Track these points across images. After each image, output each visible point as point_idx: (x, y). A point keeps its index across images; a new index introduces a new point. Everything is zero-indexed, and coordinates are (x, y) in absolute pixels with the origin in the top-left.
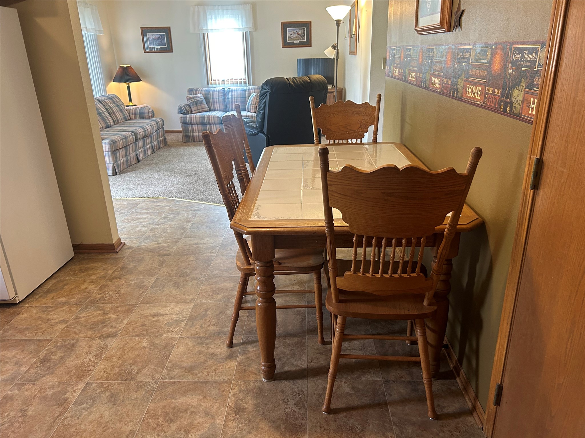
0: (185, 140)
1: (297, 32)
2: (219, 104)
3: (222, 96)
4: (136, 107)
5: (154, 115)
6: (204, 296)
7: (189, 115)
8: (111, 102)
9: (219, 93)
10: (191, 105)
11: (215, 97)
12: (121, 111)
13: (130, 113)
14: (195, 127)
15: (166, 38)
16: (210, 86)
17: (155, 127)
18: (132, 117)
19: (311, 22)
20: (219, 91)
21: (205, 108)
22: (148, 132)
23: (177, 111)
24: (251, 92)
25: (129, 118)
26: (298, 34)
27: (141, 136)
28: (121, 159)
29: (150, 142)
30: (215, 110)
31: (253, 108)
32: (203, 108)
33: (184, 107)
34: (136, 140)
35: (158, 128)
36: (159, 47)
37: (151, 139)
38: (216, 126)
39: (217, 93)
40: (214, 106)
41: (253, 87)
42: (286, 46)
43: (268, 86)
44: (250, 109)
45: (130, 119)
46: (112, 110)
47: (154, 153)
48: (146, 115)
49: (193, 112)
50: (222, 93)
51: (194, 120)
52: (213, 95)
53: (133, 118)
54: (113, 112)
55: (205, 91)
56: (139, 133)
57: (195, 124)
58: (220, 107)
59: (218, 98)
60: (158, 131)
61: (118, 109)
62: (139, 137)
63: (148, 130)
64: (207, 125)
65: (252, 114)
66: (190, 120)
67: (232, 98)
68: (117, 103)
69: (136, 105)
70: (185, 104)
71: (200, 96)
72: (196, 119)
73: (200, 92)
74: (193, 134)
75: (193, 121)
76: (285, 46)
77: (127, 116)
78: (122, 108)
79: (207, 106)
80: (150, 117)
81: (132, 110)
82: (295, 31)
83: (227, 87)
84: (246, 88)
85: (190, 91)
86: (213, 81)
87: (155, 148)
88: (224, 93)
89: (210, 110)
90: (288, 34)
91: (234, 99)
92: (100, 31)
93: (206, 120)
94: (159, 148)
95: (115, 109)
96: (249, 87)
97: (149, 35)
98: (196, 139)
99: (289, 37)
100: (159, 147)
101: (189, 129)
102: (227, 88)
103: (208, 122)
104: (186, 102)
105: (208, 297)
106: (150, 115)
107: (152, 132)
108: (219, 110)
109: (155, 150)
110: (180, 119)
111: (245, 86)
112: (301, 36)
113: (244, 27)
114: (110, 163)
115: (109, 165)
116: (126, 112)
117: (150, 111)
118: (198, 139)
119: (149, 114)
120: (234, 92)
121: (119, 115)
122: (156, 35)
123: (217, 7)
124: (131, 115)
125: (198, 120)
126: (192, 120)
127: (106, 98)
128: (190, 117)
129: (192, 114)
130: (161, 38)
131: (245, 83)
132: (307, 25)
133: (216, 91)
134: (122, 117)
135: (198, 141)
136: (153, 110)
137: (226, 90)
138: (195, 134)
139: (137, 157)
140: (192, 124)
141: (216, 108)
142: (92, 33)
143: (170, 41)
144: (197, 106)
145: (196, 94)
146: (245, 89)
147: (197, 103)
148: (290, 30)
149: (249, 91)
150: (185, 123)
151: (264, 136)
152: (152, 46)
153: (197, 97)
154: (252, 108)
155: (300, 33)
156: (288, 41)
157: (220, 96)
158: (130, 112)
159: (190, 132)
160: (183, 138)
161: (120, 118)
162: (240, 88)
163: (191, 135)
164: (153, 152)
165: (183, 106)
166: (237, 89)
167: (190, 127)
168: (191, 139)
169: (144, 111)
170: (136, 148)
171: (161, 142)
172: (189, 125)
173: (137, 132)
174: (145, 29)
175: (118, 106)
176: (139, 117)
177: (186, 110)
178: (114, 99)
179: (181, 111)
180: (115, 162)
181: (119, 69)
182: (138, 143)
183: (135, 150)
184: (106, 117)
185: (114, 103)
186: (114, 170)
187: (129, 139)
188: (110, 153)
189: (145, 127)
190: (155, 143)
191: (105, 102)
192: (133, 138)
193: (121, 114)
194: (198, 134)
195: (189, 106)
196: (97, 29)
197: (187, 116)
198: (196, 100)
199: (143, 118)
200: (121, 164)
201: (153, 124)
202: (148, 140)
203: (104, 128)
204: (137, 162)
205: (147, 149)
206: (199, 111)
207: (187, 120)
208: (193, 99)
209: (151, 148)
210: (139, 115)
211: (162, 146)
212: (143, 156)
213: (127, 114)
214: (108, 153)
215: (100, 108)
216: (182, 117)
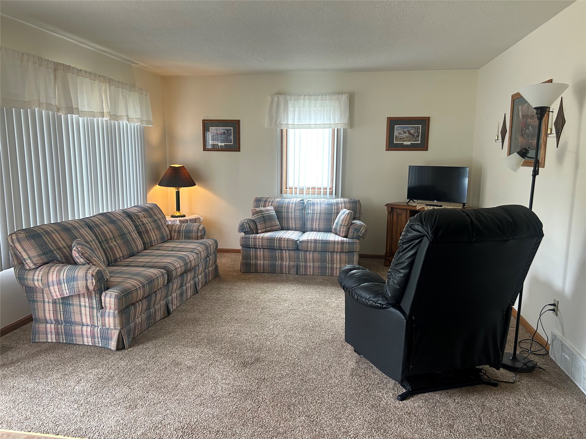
0: (243, 270)
1: (408, 130)
2: (295, 221)
3: (299, 210)
4: (184, 218)
5: (205, 234)
7: (253, 235)
8: (146, 215)
9: (295, 205)
10: (257, 221)
11: (290, 211)
12: (159, 228)
13: (172, 230)
14: (260, 253)
15: (233, 134)
16: (284, 195)
17: (203, 254)
18: (174, 236)
19: (429, 118)
20: (295, 204)
21: (276, 226)
22: (191, 264)
23: (237, 227)
24: (340, 208)
25: (169, 238)
26: (410, 133)
27: (179, 273)
28: (137, 318)
29: (192, 278)
30: (288, 229)
31: (344, 230)
32: (274, 226)
33: (248, 224)
34: (169, 281)
35: (208, 255)
36: (223, 144)
37: (195, 273)
38: (289, 253)
39: (294, 206)
40: (288, 223)
41: (342, 199)
42: (392, 149)
43: (426, 226)
44: (340, 231)
45: (171, 239)
46: (145, 227)
47: (197, 293)
48: (194, 234)
49: (259, 231)
50: (300, 206)
51: (259, 243)
52: (288, 208)
53: (176, 237)
54: (146, 230)
55: (277, 202)
56: (176, 269)
57: (260, 248)
58: (295, 225)
59: (295, 213)
60: (208, 259)
61: (154, 226)
62: (174, 275)
63: (191, 261)
64: (277, 251)
65: (343, 239)
66: (254, 243)
67: (313, 214)
68: (155, 217)
69: (184, 216)
70: (248, 219)
71: (270, 209)
72: (262, 241)
73: (270, 203)
74: (255, 262)
75: (257, 244)
76: (389, 149)
77: (167, 235)
78: (160, 224)
79: (278, 223)
80: (199, 238)
81: (176, 226)
82: (406, 130)
83: (307, 198)
84: (335, 201)
85: (258, 201)
86: (288, 189)
87: (200, 284)
88: (303, 206)
89: (282, 229)
90: (396, 133)
91: (315, 215)
92: (148, 122)
93: (276, 244)
94: (206, 284)
95: (149, 226)
96: (337, 199)
97: (213, 129)
98: (259, 269)
99: (396, 137)
100: (206, 282)
101: (252, 254)
102: (307, 200)
103: (279, 247)
104: (250, 216)
106: (200, 234)
107: (196, 264)
108: (294, 228)
109: (199, 288)
110: (240, 241)
111: (331, 199)
112: (413, 136)
113: (336, 123)
114: (116, 329)
115: (113, 331)
116: (167, 229)
117: (200, 228)
118: (262, 269)
119: (198, 233)
120: (316, 206)
121: (154, 234)
122: (221, 129)
123: (302, 97)
124: (173, 233)
125: (265, 243)
126: (257, 242)
127: (140, 210)
128: (255, 238)
129: (258, 233)
130: (226, 134)
131: (331, 193)
132: (425, 122)
133: (292, 203)
134: (158, 237)
135: (262, 271)
136: (204, 228)
137: (305, 202)
138: (259, 262)
139: (167, 306)
140: (256, 248)
141: (291, 226)
142: (137, 124)
143: (238, 138)
144: (265, 223)
145: (265, 206)
146: (332, 203)
147: (266, 219)
148: (399, 128)
149: (337, 206)
150: (246, 246)
151: (404, 318)
152: (215, 143)
153: (267, 210)
154: (342, 230)
155: (412, 132)
156: (395, 142)
157: (297, 210)
158: (172, 228)
159: (252, 259)
160: (242, 266)
161: (155, 238)
162: (325, 201)
163: (254, 263)
164: (196, 291)
165: (246, 223)
166: (320, 201)
167: (252, 252)
168: (252, 269)
169: (191, 229)
170: (167, 293)
171: (210, 274)
172: (252, 249)
173: (173, 268)
174: (207, 122)
175: (155, 221)
176: (183, 236)
177: (250, 227)
178: (151, 212)
179: (242, 228)
180: (124, 326)
181: (169, 169)
182: (173, 284)
183: (166, 296)
184: (133, 239)
185: (151, 216)
186: (121, 340)
187: (156, 282)
188: (116, 312)
189: (186, 258)
190: (200, 277)
191: (137, 215)
192: (164, 279)
193: (157, 232)
194: (263, 262)
195: (255, 223)
196: (145, 119)
197: (251, 237)
198: (264, 215)
199: (189, 238)
200: (135, 327)
201: (201, 250)
202: (190, 276)
203: (127, 256)
204: (166, 314)
205: (186, 289)
206: (267, 229)
207: (251, 242)
208: (261, 214)
209: (192, 287)
210: (183, 234)
211: (210, 279)
212: (178, 302)
213: (166, 233)
214: (114, 313)
215: (126, 227)
216: (244, 237)
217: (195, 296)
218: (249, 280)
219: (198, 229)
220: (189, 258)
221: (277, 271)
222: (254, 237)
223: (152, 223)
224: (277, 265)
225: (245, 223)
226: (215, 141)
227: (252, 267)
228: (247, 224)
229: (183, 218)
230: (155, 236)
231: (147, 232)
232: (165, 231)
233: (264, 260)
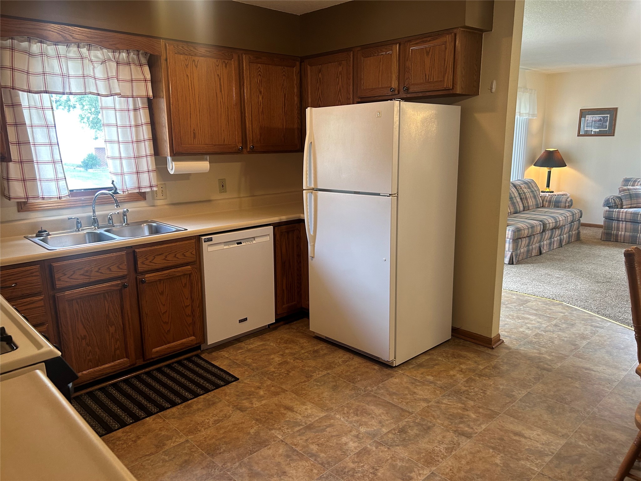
0: (604, 238)
4: (553, 193)
5: (571, 205)
6: (582, 436)
7: (617, 209)
8: (526, 187)
10: (622, 198)
12: (535, 197)
13: (544, 200)
14: (622, 225)
15: (609, 120)
17: (570, 219)
22: (560, 223)
23: (602, 202)
25: (542, 206)
27: (551, 227)
28: (522, 249)
29: (559, 234)
32: (639, 203)
33: (614, 200)
34: (544, 231)
35: (573, 220)
36: (597, 130)
37: (561, 231)
46: (525, 195)
47: (561, 247)
48: (563, 204)
49: (625, 207)
53: (546, 206)
54: (525, 197)
56: (549, 223)
57: (623, 221)
60: (573, 223)
61: (531, 195)
62: (547, 228)
63: (560, 221)
64: (640, 224)
66: (617, 216)
68: (532, 189)
69: (553, 192)
70: (615, 196)
71: (639, 188)
72: (626, 215)
73: (640, 183)
75: (621, 217)
77: (540, 203)
78: (536, 194)
80: (567, 207)
81: (548, 197)
85: (627, 181)
87: (564, 242)
92: (533, 115)
93: (639, 218)
94: (569, 243)
95: (528, 195)
97: (589, 117)
98: (619, 239)
100: (569, 241)
101: (614, 225)
104: (617, 194)
105: (587, 440)
106: (567, 204)
107: (564, 224)
109: (564, 244)
110: (604, 213)
114: (509, 251)
115: (507, 252)
116: (540, 198)
117: (568, 200)
118: (622, 239)
119: (566, 203)
121: (531, 201)
122: (597, 117)
124: (545, 202)
125: (629, 217)
126: (621, 215)
127: (522, 182)
128: (619, 212)
129: (622, 208)
130: (603, 120)
134: (534, 203)
135: (622, 241)
136: (571, 200)
138: (620, 233)
139: (540, 249)
140: (619, 221)
142: (525, 118)
143: (614, 124)
144: (631, 200)
145: (633, 186)
147: (632, 196)
150: (609, 218)
152: (590, 129)
153: (635, 189)
158: (544, 198)
159: (613, 229)
160: (603, 235)
161: (532, 204)
163: (615, 233)
164: (561, 245)
165: (612, 198)
167: (615, 224)
168: (612, 238)
169: (560, 200)
170: (541, 239)
171: (573, 236)
172: (614, 221)
173: (547, 222)
174: (585, 111)
175: (532, 192)
176: (553, 205)
177: (615, 203)
178: (530, 184)
179: (607, 203)
180: (514, 250)
181: (544, 153)
182: (545, 234)
183: (540, 242)
184: (517, 202)
185: (529, 188)
186: (512, 259)
187: (536, 228)
188: (511, 240)
189: (557, 218)
190: (565, 236)
191: (520, 186)
192: (541, 228)
193: (533, 200)
194: (625, 233)
195: (620, 199)
196: (531, 113)
197: (615, 211)
198: (631, 193)
199: (558, 207)
200: (520, 254)
201: (568, 215)
202: (558, 232)
203: (513, 213)
204: (539, 254)
205: (554, 241)
206: (632, 205)
207: (614, 215)
208: (628, 191)
209: (558, 242)
210: (553, 203)
211: (573, 241)
212: (547, 248)
213: (540, 201)
214: (509, 241)
215: (513, 193)
216: (608, 210)
217: (559, 248)
218: (608, 245)
219: (566, 200)
220: (559, 219)
221: (638, 242)
222: (618, 210)
223: (530, 193)
224: (638, 237)
225: (610, 199)
226: (588, 128)
227: (612, 236)
228: (612, 200)
229: (551, 194)
230: (531, 202)
231: (526, 199)
232: (539, 200)
233: (625, 231)
